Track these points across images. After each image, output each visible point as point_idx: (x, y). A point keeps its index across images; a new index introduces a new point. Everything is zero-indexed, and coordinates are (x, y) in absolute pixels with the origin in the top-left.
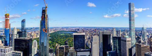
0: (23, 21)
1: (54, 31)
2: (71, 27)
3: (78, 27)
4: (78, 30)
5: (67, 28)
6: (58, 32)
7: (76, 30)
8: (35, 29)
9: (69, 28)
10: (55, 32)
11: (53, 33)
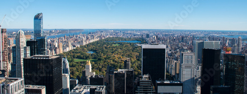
0: (38, 18)
1: (99, 39)
2: (133, 30)
3: (147, 30)
4: (148, 36)
5: (124, 31)
6: (107, 40)
7: (143, 35)
8: (60, 32)
9: (129, 32)
10: (101, 40)
11: (97, 42)
